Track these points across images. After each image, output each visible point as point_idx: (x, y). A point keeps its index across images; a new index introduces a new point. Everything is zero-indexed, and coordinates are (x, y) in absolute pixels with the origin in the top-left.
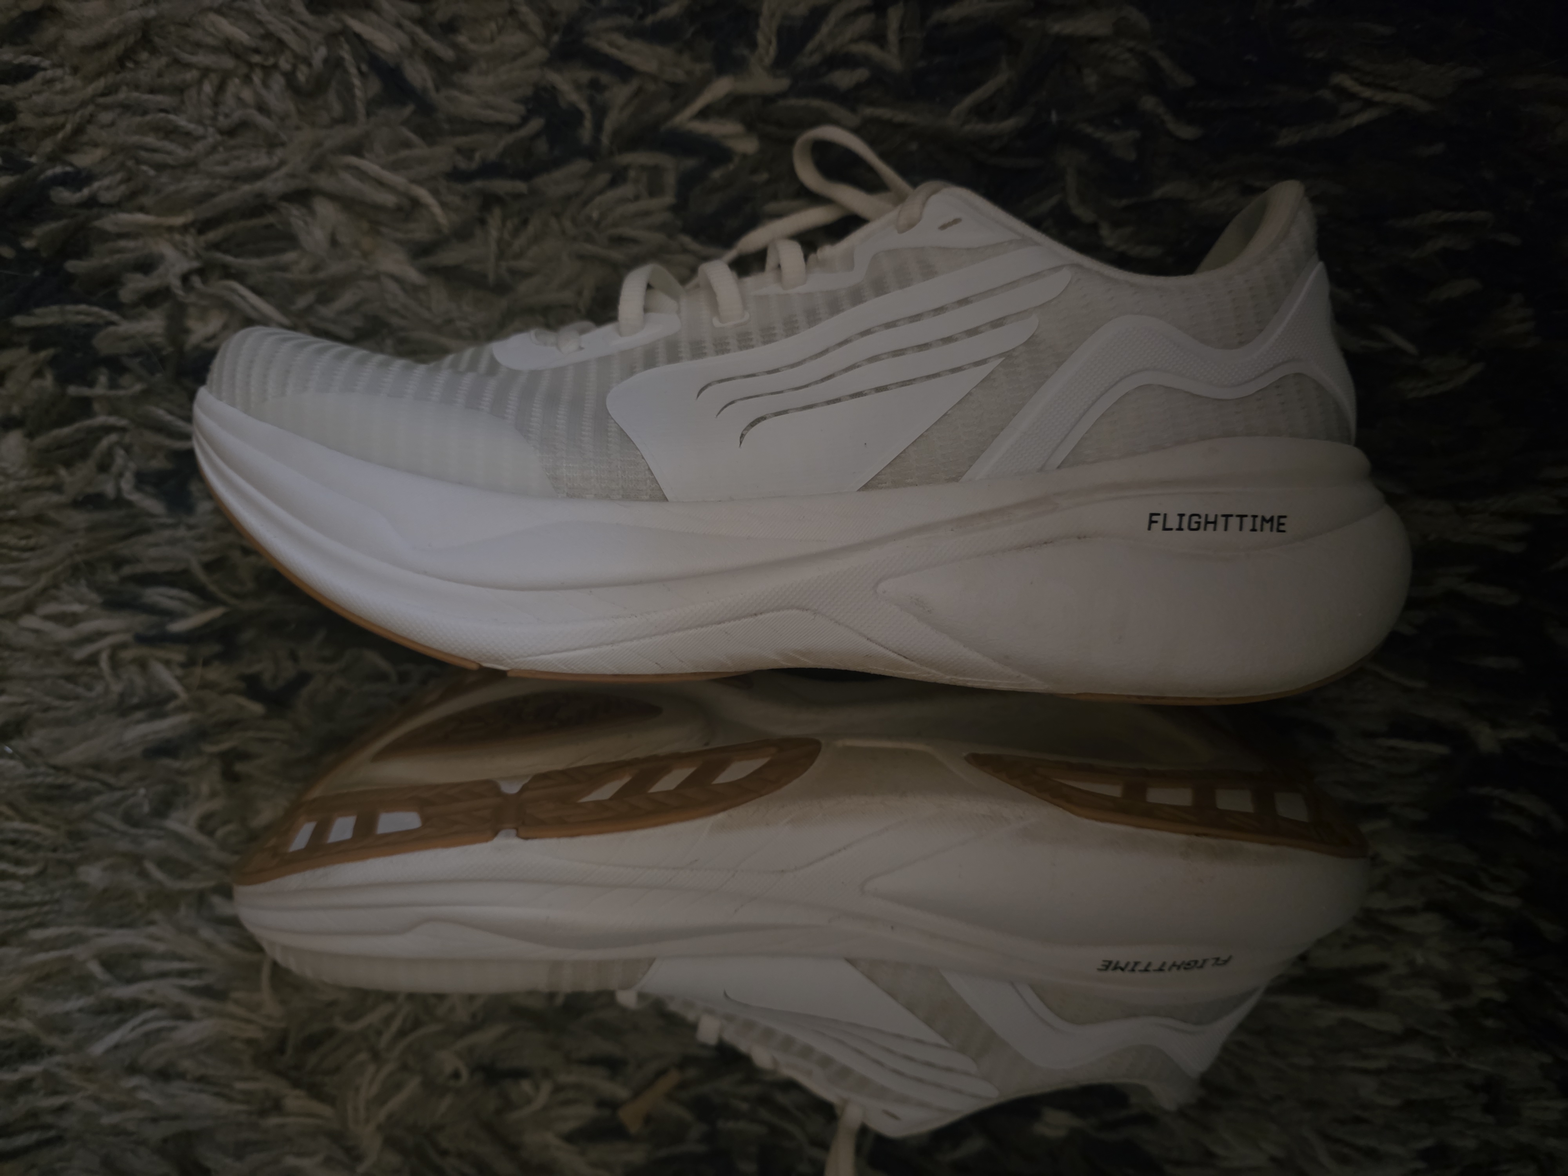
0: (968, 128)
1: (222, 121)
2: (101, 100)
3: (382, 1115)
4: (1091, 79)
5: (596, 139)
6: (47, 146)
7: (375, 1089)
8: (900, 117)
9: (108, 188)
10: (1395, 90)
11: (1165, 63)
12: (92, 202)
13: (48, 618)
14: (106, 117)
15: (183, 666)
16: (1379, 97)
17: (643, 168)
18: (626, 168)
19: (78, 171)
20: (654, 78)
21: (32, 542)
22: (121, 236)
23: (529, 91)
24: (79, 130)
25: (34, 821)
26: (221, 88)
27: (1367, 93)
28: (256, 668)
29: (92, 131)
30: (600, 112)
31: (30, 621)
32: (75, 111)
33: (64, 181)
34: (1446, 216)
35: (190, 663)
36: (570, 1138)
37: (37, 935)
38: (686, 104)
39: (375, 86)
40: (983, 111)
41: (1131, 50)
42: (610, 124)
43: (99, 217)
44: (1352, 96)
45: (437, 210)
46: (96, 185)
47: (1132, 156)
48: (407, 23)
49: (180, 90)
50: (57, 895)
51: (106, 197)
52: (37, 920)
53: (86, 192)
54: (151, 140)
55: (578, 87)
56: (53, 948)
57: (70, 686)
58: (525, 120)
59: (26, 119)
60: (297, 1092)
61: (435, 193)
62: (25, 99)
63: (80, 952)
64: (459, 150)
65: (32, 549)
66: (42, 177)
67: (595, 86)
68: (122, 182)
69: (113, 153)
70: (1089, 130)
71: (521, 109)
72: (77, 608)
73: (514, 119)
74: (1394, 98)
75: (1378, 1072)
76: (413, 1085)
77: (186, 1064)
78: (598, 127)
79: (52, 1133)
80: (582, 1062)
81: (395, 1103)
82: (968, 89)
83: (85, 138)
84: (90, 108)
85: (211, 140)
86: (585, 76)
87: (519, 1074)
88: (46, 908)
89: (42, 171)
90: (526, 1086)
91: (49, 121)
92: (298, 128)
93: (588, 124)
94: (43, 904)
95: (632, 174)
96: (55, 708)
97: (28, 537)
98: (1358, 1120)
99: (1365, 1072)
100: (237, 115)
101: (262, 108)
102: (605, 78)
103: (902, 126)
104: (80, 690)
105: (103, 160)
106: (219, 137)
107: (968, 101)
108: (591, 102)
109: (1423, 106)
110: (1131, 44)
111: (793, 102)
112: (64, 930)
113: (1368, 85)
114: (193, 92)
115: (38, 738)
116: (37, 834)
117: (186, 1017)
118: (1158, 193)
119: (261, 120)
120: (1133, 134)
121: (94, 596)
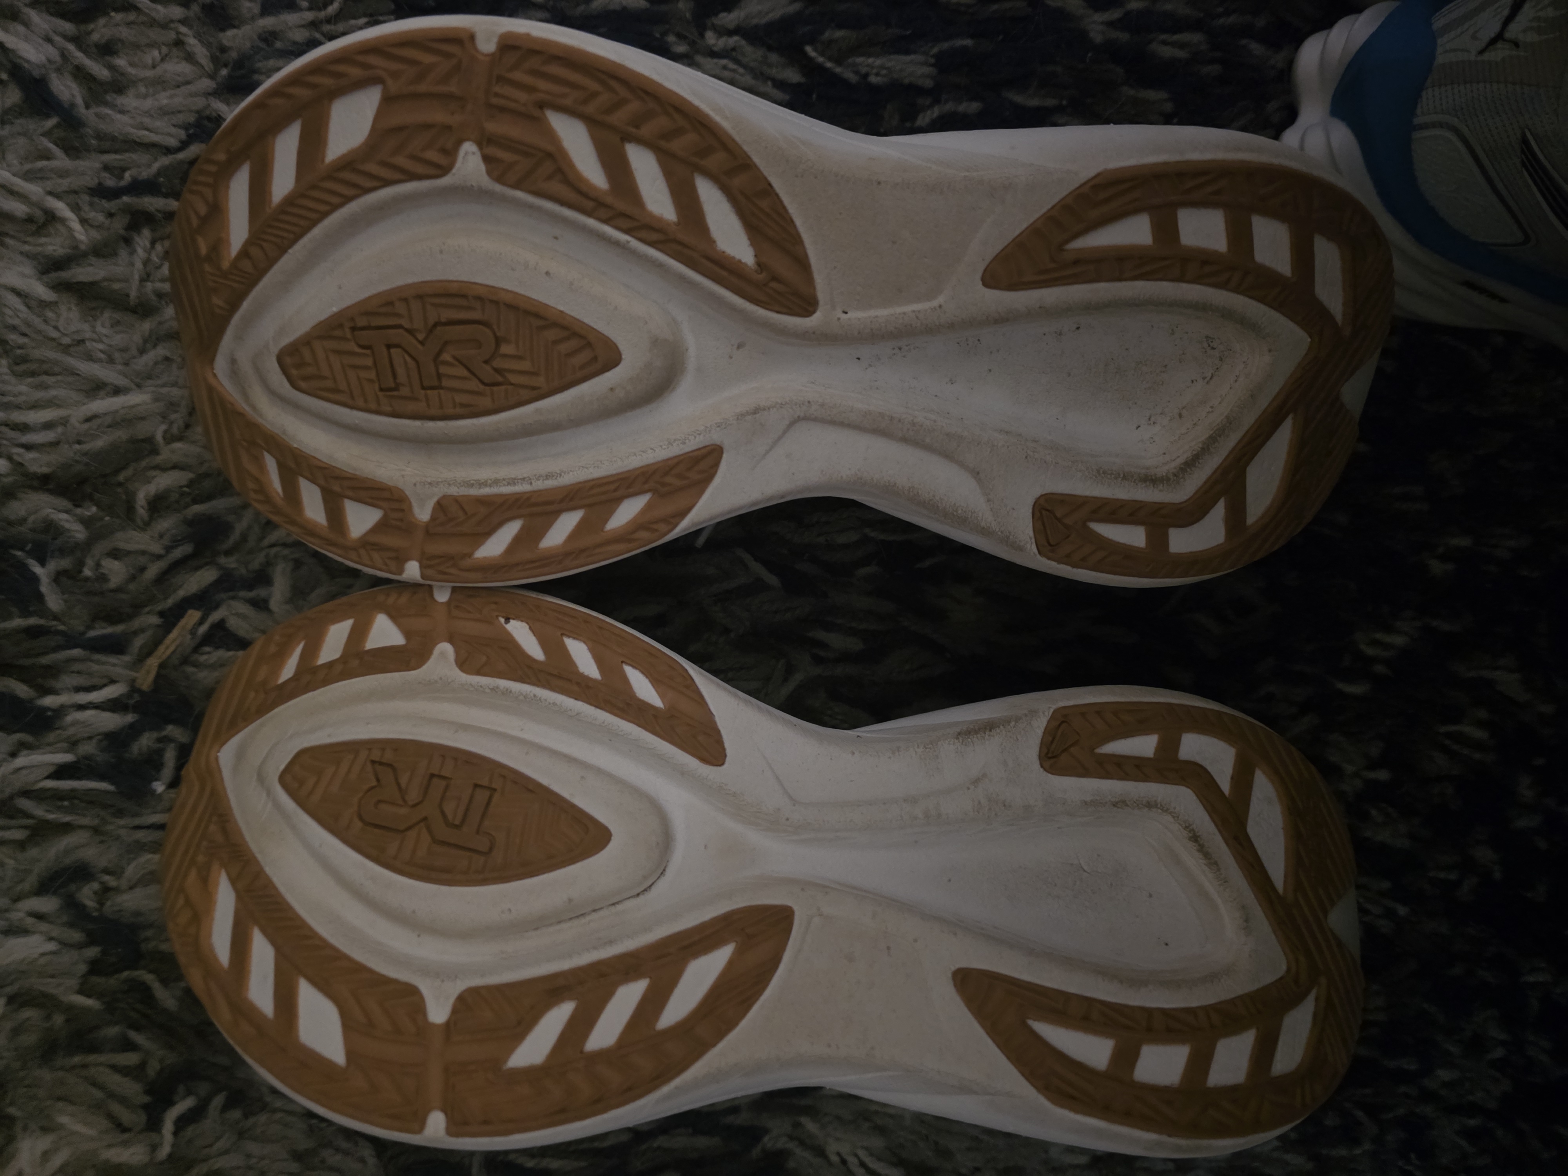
45: (76, 225)
48: (57, 39)
61: (76, 208)
64: (106, 168)
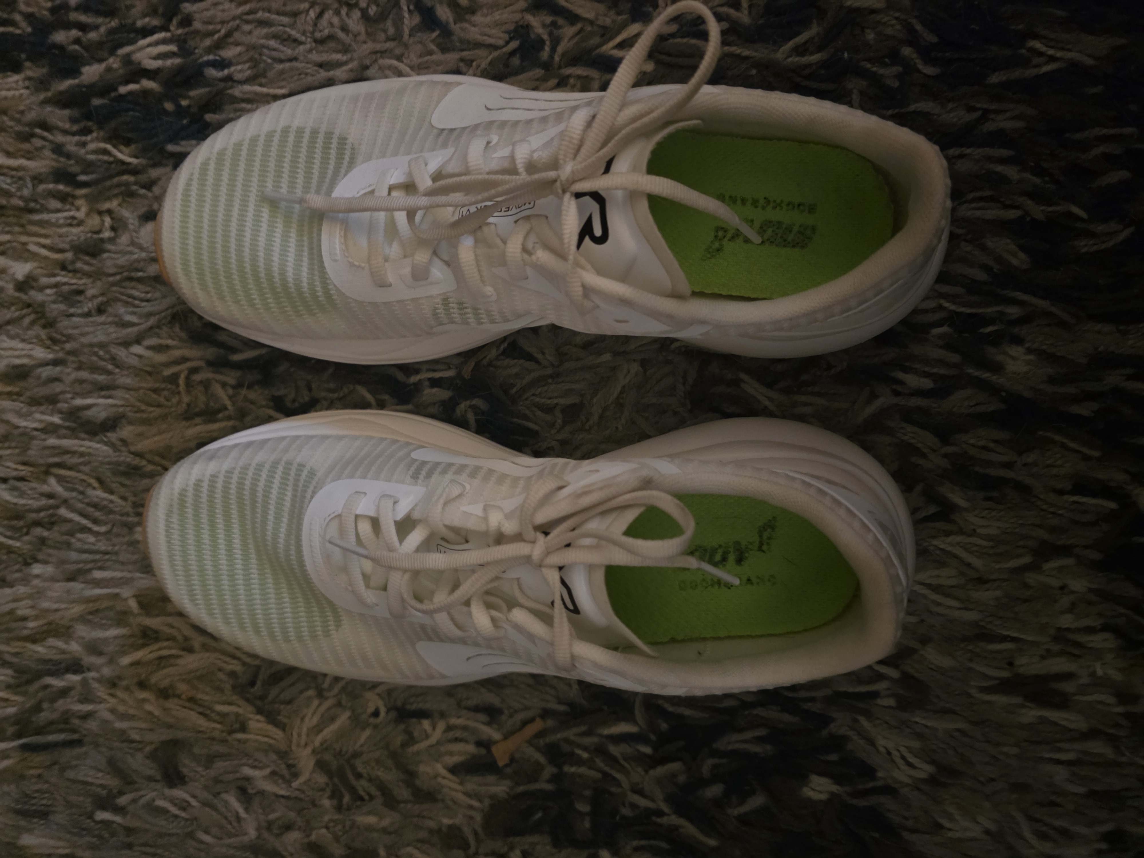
0: (790, 60)
1: (318, 35)
2: (245, 17)
3: (318, 740)
4: (870, 36)
5: (551, 57)
6: (208, 42)
7: (315, 720)
8: (746, 53)
9: (241, 71)
10: (1069, 50)
11: (919, 27)
12: (229, 78)
13: (149, 348)
14: (247, 28)
15: (234, 387)
16: (1059, 54)
17: (579, 77)
18: (569, 76)
19: (223, 60)
20: (591, 23)
21: (149, 296)
22: (243, 100)
23: (512, 27)
24: (229, 34)
25: (112, 492)
26: (320, 15)
27: (1051, 52)
28: (281, 392)
29: (237, 35)
30: (556, 42)
31: (137, 349)
32: (228, 22)
33: (214, 64)
34: (1105, 131)
35: (239, 386)
36: (454, 770)
37: (98, 574)
38: (611, 39)
39: (417, 19)
40: (800, 50)
41: (896, 18)
42: (560, 49)
43: (232, 87)
44: (1041, 54)
46: (233, 69)
47: (896, 84)
49: (295, 15)
50: (117, 548)
51: (238, 77)
52: (100, 564)
53: (226, 72)
54: (272, 43)
55: (544, 26)
56: (107, 587)
57: (155, 396)
58: (507, 43)
59: (197, 25)
60: (258, 717)
62: (199, 13)
63: (126, 592)
65: (148, 301)
66: (201, 60)
67: (554, 24)
68: (249, 68)
69: (247, 50)
70: (869, 66)
71: (506, 37)
72: (170, 342)
73: (501, 42)
74: (1069, 55)
75: (1069, 763)
76: (343, 718)
77: (182, 687)
78: (553, 50)
79: (75, 736)
80: (469, 709)
81: (328, 732)
82: (791, 38)
83: (231, 40)
84: (237, 22)
85: (308, 46)
86: (548, 19)
87: (423, 714)
88: (107, 557)
89: (201, 56)
90: (426, 724)
91: (211, 27)
92: (365, 42)
93: (547, 48)
94: (106, 553)
95: (572, 81)
96: (143, 411)
97: (147, 293)
98: (1053, 804)
99: (1059, 762)
100: (326, 32)
101: (344, 29)
102: (561, 21)
103: (747, 58)
104: (162, 400)
105: (240, 54)
106: (314, 44)
107: (790, 44)
108: (550, 34)
109: (1089, 61)
110: (897, 15)
111: (679, 40)
112: (118, 574)
113: (1052, 47)
114: (303, 16)
115: (126, 431)
116: (112, 502)
117: (190, 650)
118: (912, 108)
119: (341, 35)
120: (896, 69)
121: (183, 335)
